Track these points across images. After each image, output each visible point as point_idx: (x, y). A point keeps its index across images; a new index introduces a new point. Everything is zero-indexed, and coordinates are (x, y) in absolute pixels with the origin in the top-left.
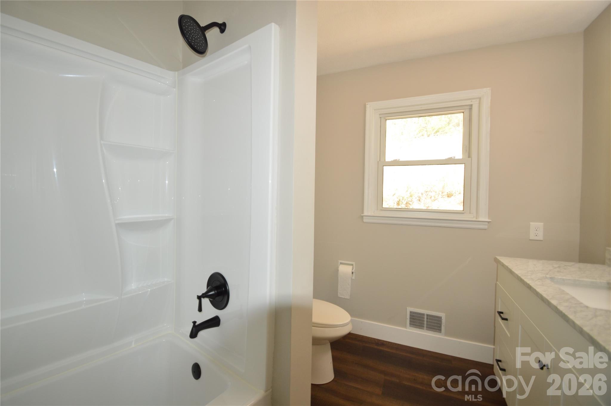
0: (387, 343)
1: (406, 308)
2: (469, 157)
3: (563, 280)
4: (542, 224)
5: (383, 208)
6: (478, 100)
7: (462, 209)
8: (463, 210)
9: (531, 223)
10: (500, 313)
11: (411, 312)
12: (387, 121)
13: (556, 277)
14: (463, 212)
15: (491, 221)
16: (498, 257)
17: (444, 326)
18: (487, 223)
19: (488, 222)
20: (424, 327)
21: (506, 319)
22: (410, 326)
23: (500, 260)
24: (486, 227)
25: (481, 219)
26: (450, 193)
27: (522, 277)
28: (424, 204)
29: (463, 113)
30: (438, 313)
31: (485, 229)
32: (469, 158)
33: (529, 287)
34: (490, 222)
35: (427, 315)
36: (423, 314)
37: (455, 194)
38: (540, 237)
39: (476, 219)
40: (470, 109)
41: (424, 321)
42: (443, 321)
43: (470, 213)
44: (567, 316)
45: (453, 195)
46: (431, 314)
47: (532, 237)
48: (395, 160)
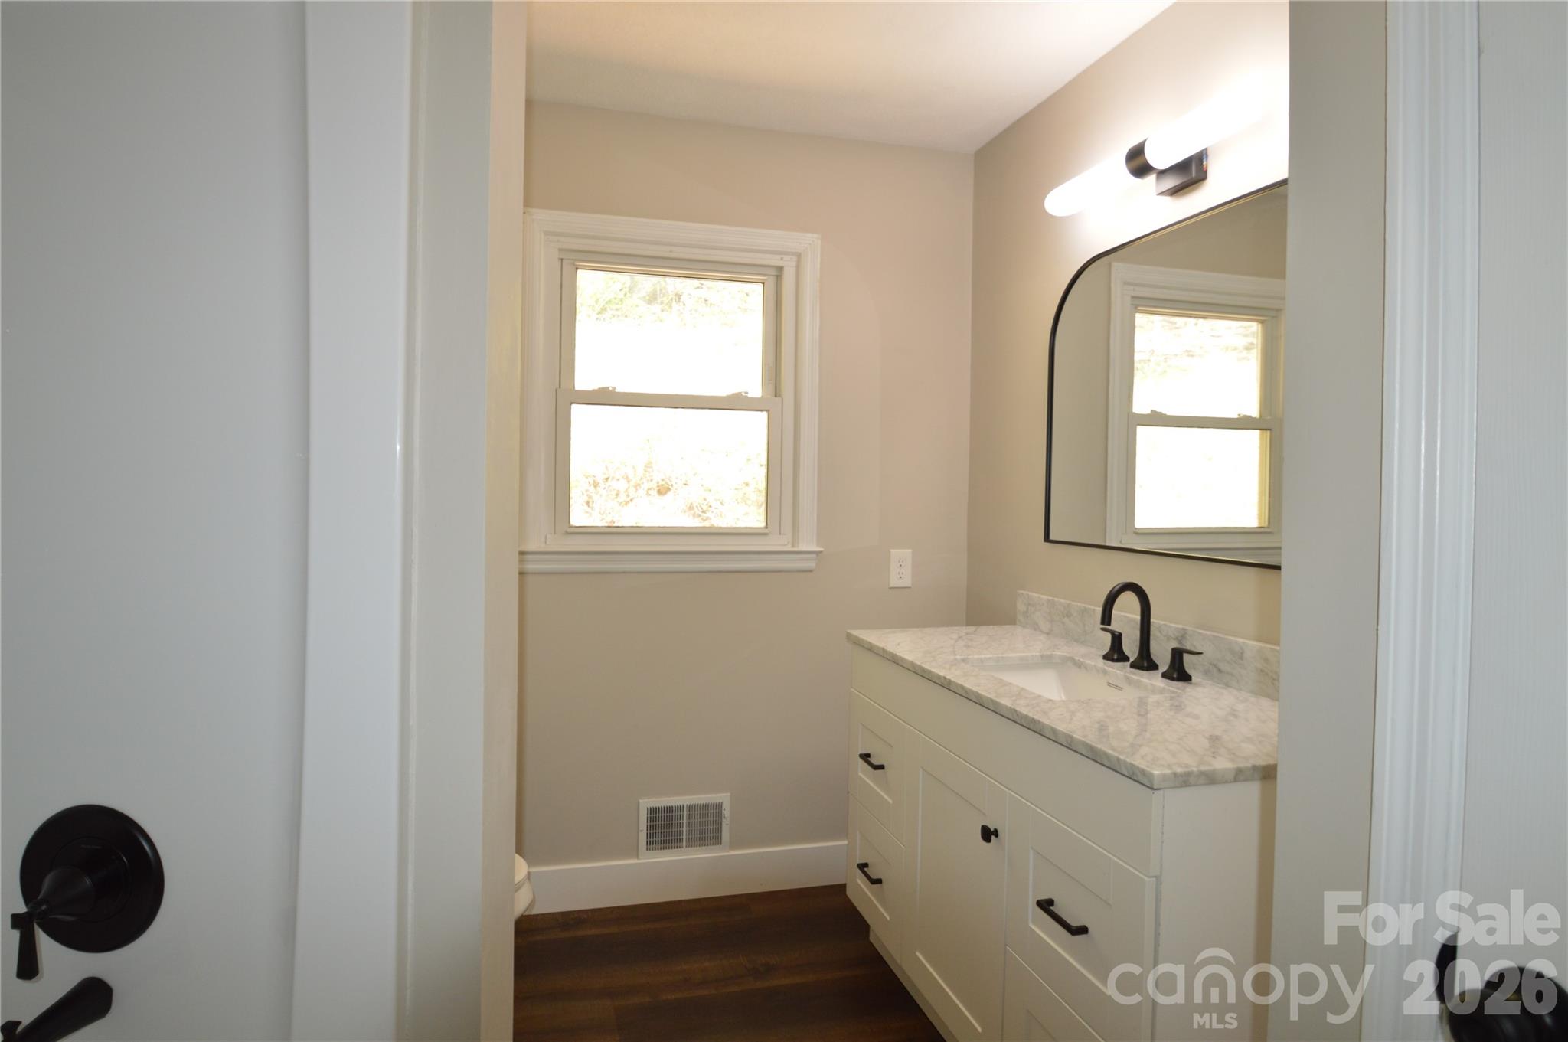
0: (590, 914)
1: (639, 802)
2: (776, 396)
3: (982, 661)
4: (910, 551)
5: (572, 527)
6: (795, 259)
7: (763, 525)
8: (766, 527)
9: (892, 551)
10: (865, 757)
11: (650, 811)
12: (579, 271)
13: (970, 657)
14: (766, 531)
15: (822, 549)
16: (856, 633)
17: (727, 824)
18: (815, 556)
19: (817, 553)
20: (681, 840)
21: (881, 767)
22: (647, 849)
23: (861, 636)
24: (812, 565)
25: (802, 547)
26: (663, 483)
27: (923, 665)
28: (600, 513)
29: (763, 283)
30: (714, 795)
31: (811, 571)
32: (777, 399)
33: (946, 685)
34: (821, 552)
35: (690, 808)
36: (680, 808)
37: (675, 486)
38: (907, 582)
39: (793, 546)
40: (777, 276)
41: (681, 825)
42: (727, 812)
43: (780, 534)
44: (1039, 722)
45: (669, 489)
46: (697, 802)
47: (895, 582)
48: (603, 388)
